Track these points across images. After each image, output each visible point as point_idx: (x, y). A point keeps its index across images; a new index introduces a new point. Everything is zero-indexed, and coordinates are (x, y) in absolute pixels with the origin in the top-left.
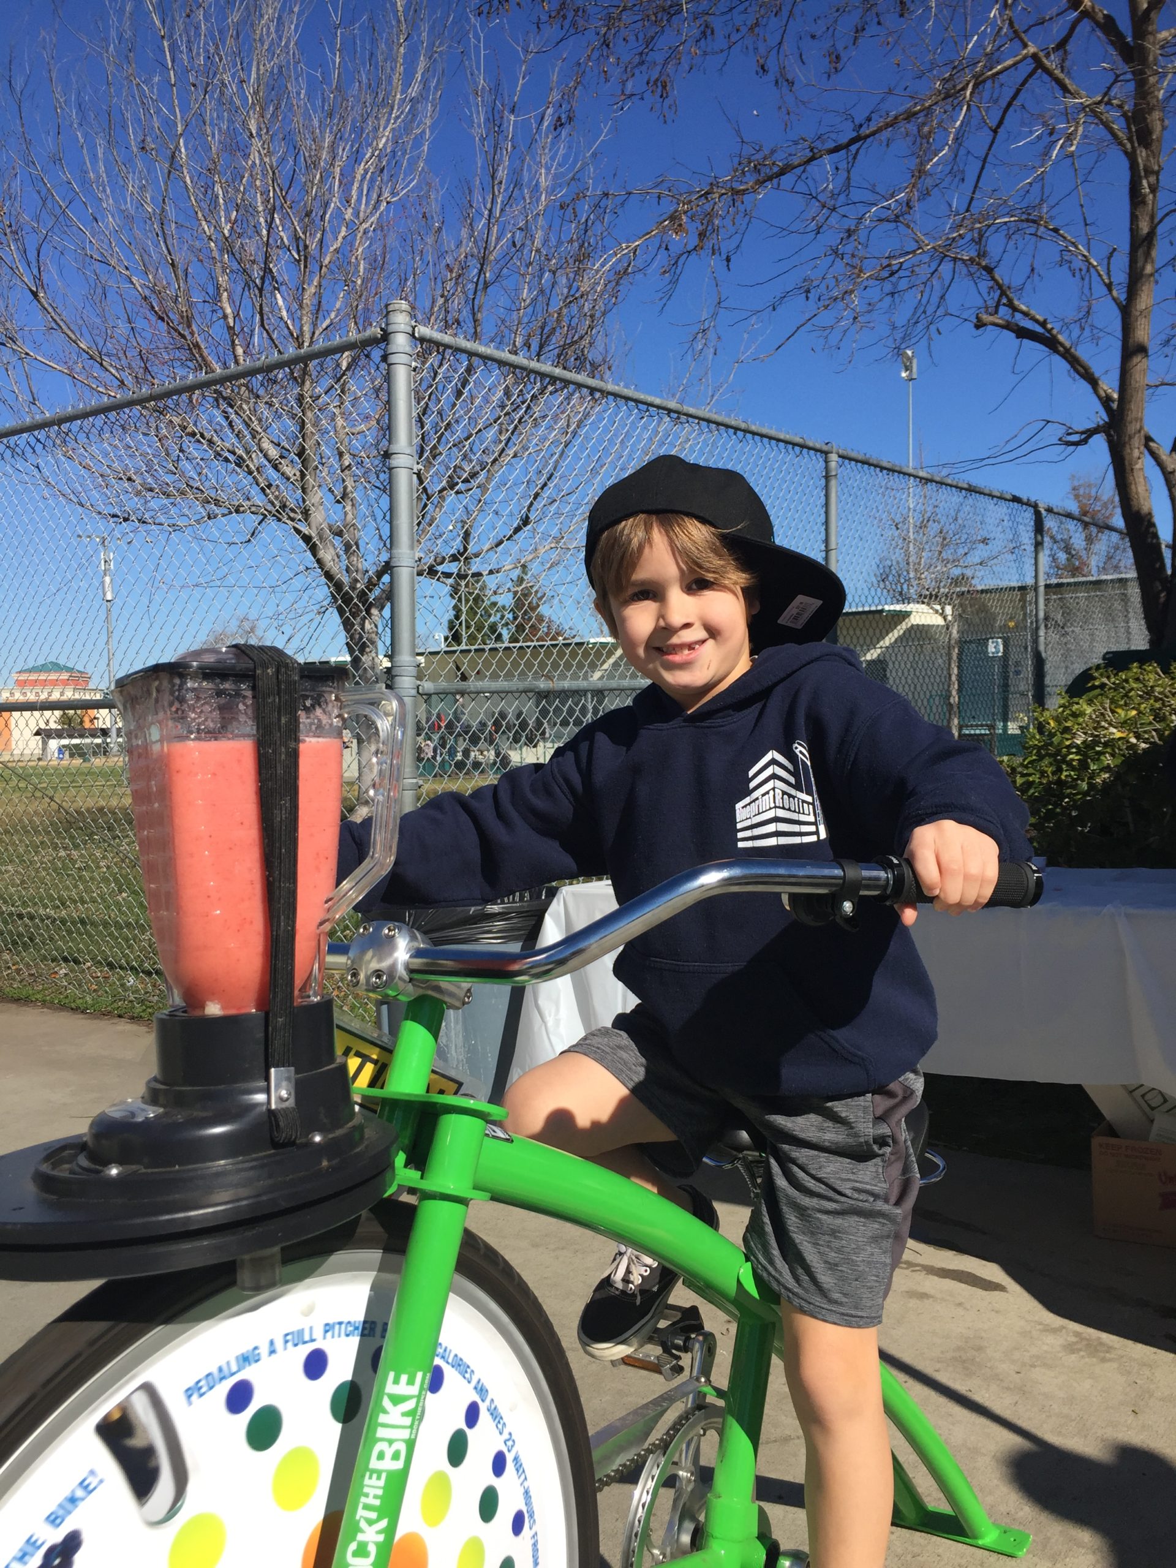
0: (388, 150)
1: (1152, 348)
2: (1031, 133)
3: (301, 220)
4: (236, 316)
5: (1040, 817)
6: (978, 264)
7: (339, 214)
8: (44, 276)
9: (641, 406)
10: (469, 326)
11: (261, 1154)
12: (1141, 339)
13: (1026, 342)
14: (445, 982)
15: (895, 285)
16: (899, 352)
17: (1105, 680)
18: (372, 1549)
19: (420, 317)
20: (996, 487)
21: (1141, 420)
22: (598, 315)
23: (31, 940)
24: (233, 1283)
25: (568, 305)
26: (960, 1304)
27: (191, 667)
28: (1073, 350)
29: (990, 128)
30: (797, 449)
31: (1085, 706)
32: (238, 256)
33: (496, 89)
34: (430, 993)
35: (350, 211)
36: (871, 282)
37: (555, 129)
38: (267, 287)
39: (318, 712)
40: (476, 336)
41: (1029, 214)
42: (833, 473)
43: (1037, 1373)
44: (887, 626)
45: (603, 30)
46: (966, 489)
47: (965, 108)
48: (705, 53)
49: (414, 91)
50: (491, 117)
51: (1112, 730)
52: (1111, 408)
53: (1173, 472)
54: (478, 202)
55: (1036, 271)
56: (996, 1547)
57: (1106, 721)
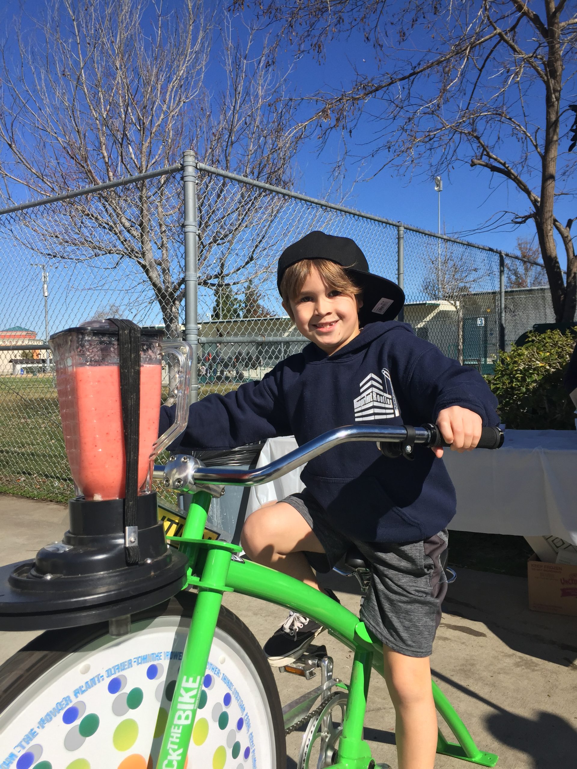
0: (184, 77)
1: (557, 177)
2: (498, 71)
3: (141, 110)
4: (109, 157)
5: (503, 405)
6: (472, 135)
7: (160, 108)
8: (15, 137)
9: (308, 203)
10: (224, 163)
11: (121, 569)
12: (551, 172)
13: (496, 173)
14: (212, 485)
15: (432, 145)
16: (434, 177)
17: (534, 338)
18: (175, 763)
19: (200, 158)
20: (481, 244)
21: (552, 211)
22: (287, 158)
23: (7, 463)
24: (107, 632)
25: (272, 153)
26: (463, 643)
27: (87, 329)
28: (518, 177)
29: (478, 69)
30: (384, 224)
31: (524, 351)
32: (110, 127)
33: (237, 48)
34: (204, 490)
35: (165, 106)
36: (420, 144)
37: (266, 67)
38: (125, 143)
39: (150, 352)
40: (227, 168)
41: (497, 111)
42: (402, 236)
43: (501, 677)
44: (428, 311)
45: (290, 19)
46: (466, 245)
47: (466, 59)
48: (339, 31)
49: (197, 48)
50: (235, 61)
51: (538, 362)
52: (537, 205)
53: (567, 237)
54: (228, 102)
55: (500, 139)
56: (481, 762)
57: (534, 358)
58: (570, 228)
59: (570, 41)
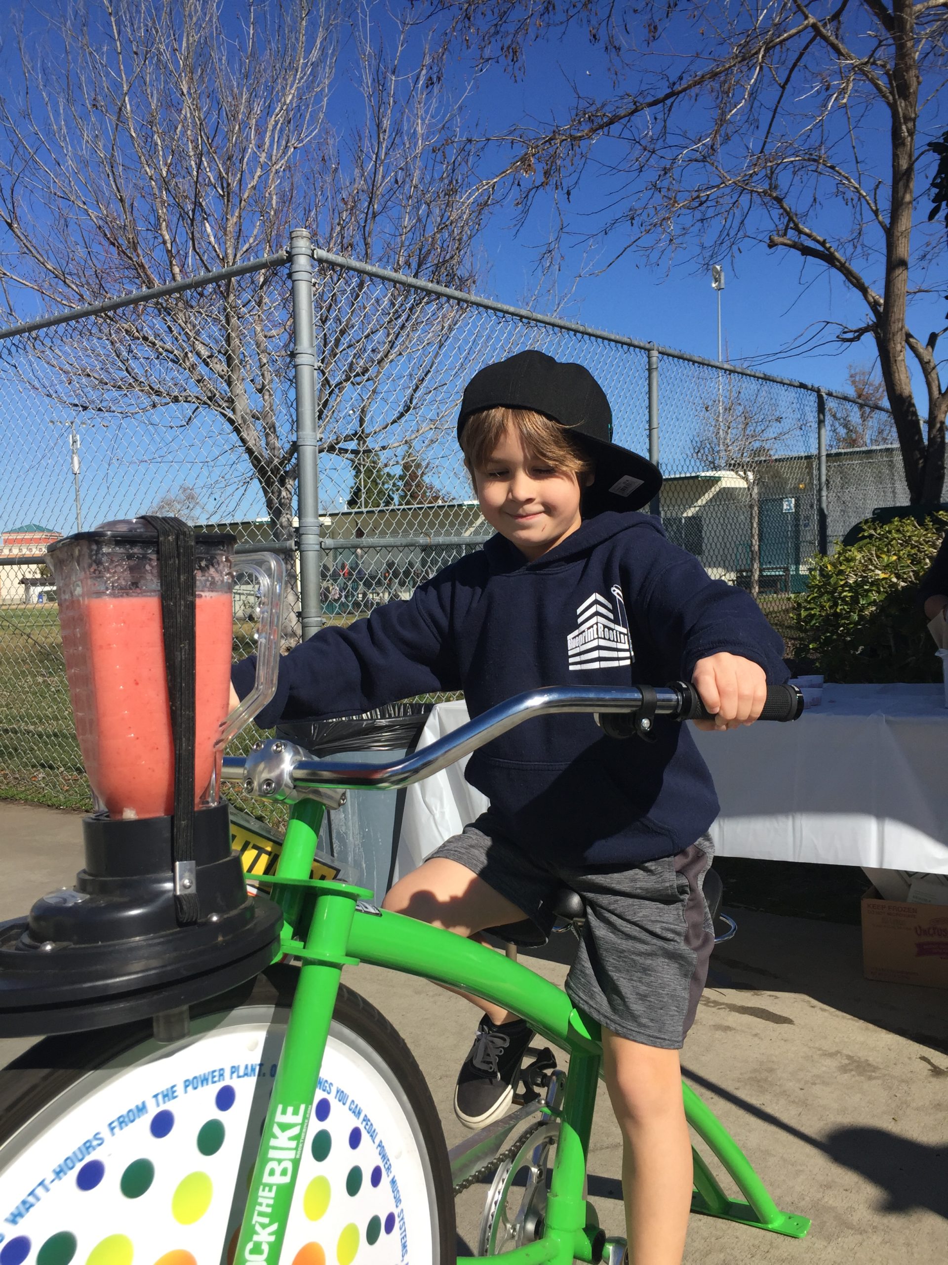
0: (294, 105)
1: (911, 262)
2: (812, 88)
3: (224, 164)
4: (173, 241)
5: (820, 643)
6: (770, 195)
7: (255, 157)
8: (18, 212)
9: (499, 314)
10: (361, 248)
11: (168, 932)
12: (902, 256)
13: (810, 258)
14: (324, 788)
15: (704, 214)
16: (707, 267)
17: (872, 532)
18: (265, 1248)
19: (321, 241)
20: (786, 377)
21: (903, 320)
22: (465, 238)
25: (440, 231)
26: (756, 1035)
27: (105, 535)
28: (847, 264)
29: (779, 85)
30: (625, 347)
31: (856, 553)
32: (173, 192)
33: (380, 55)
34: (311, 796)
35: (264, 155)
36: (684, 211)
37: (427, 87)
38: (198, 218)
39: (212, 570)
40: (367, 257)
41: (811, 154)
42: (655, 366)
43: (817, 1089)
44: (699, 490)
45: (466, 6)
46: (762, 378)
47: (758, 68)
48: (548, 25)
49: (315, 55)
50: (376, 78)
51: (878, 572)
52: (878, 311)
53: (929, 362)
54: (368, 148)
55: (817, 201)
56: (783, 1230)
57: (872, 565)
58: (933, 348)
59: (932, 35)
